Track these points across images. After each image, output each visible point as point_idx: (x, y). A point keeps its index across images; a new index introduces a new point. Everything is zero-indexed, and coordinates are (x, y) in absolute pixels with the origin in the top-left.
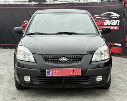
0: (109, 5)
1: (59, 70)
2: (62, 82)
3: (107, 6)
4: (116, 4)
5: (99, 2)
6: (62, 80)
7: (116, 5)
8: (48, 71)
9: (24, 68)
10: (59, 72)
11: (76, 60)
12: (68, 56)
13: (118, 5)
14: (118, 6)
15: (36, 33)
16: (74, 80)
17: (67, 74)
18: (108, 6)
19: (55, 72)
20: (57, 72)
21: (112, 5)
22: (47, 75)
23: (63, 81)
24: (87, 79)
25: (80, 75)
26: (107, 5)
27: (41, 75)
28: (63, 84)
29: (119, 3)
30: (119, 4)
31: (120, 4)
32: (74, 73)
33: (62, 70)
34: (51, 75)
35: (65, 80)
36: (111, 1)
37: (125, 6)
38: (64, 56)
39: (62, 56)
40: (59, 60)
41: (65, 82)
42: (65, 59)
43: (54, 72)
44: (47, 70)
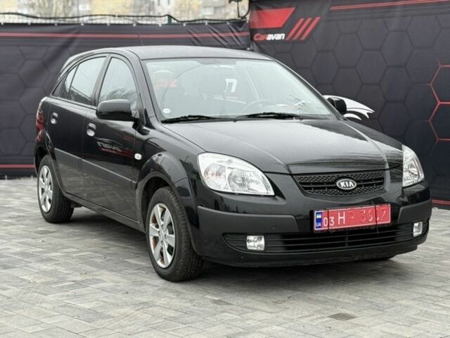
0: (197, 33)
1: (344, 213)
2: (343, 244)
3: (190, 36)
4: (223, 32)
5: (160, 25)
6: (343, 239)
7: (222, 35)
8: (319, 216)
9: (238, 212)
10: (344, 218)
11: (372, 185)
12: (354, 174)
13: (232, 34)
14: (231, 37)
15: (190, 116)
16: (376, 236)
17: (361, 223)
18: (196, 35)
19: (336, 220)
20: (340, 218)
21: (209, 35)
22: (317, 227)
23: (347, 241)
24: (394, 234)
25: (389, 222)
26: (190, 33)
27: (297, 231)
28: (346, 249)
29: (234, 30)
30: (232, 32)
31: (238, 32)
32: (378, 219)
33: (352, 212)
34: (325, 227)
35: (350, 238)
36: (204, 24)
37: (255, 39)
38: (345, 175)
39: (340, 175)
40: (336, 187)
41: (350, 244)
42: (351, 183)
43: (333, 218)
44: (317, 213)
